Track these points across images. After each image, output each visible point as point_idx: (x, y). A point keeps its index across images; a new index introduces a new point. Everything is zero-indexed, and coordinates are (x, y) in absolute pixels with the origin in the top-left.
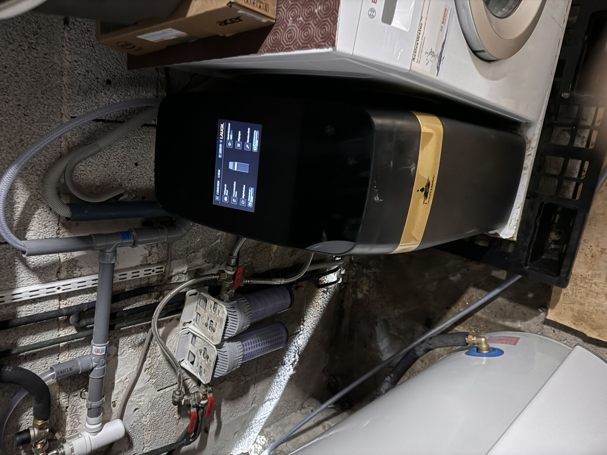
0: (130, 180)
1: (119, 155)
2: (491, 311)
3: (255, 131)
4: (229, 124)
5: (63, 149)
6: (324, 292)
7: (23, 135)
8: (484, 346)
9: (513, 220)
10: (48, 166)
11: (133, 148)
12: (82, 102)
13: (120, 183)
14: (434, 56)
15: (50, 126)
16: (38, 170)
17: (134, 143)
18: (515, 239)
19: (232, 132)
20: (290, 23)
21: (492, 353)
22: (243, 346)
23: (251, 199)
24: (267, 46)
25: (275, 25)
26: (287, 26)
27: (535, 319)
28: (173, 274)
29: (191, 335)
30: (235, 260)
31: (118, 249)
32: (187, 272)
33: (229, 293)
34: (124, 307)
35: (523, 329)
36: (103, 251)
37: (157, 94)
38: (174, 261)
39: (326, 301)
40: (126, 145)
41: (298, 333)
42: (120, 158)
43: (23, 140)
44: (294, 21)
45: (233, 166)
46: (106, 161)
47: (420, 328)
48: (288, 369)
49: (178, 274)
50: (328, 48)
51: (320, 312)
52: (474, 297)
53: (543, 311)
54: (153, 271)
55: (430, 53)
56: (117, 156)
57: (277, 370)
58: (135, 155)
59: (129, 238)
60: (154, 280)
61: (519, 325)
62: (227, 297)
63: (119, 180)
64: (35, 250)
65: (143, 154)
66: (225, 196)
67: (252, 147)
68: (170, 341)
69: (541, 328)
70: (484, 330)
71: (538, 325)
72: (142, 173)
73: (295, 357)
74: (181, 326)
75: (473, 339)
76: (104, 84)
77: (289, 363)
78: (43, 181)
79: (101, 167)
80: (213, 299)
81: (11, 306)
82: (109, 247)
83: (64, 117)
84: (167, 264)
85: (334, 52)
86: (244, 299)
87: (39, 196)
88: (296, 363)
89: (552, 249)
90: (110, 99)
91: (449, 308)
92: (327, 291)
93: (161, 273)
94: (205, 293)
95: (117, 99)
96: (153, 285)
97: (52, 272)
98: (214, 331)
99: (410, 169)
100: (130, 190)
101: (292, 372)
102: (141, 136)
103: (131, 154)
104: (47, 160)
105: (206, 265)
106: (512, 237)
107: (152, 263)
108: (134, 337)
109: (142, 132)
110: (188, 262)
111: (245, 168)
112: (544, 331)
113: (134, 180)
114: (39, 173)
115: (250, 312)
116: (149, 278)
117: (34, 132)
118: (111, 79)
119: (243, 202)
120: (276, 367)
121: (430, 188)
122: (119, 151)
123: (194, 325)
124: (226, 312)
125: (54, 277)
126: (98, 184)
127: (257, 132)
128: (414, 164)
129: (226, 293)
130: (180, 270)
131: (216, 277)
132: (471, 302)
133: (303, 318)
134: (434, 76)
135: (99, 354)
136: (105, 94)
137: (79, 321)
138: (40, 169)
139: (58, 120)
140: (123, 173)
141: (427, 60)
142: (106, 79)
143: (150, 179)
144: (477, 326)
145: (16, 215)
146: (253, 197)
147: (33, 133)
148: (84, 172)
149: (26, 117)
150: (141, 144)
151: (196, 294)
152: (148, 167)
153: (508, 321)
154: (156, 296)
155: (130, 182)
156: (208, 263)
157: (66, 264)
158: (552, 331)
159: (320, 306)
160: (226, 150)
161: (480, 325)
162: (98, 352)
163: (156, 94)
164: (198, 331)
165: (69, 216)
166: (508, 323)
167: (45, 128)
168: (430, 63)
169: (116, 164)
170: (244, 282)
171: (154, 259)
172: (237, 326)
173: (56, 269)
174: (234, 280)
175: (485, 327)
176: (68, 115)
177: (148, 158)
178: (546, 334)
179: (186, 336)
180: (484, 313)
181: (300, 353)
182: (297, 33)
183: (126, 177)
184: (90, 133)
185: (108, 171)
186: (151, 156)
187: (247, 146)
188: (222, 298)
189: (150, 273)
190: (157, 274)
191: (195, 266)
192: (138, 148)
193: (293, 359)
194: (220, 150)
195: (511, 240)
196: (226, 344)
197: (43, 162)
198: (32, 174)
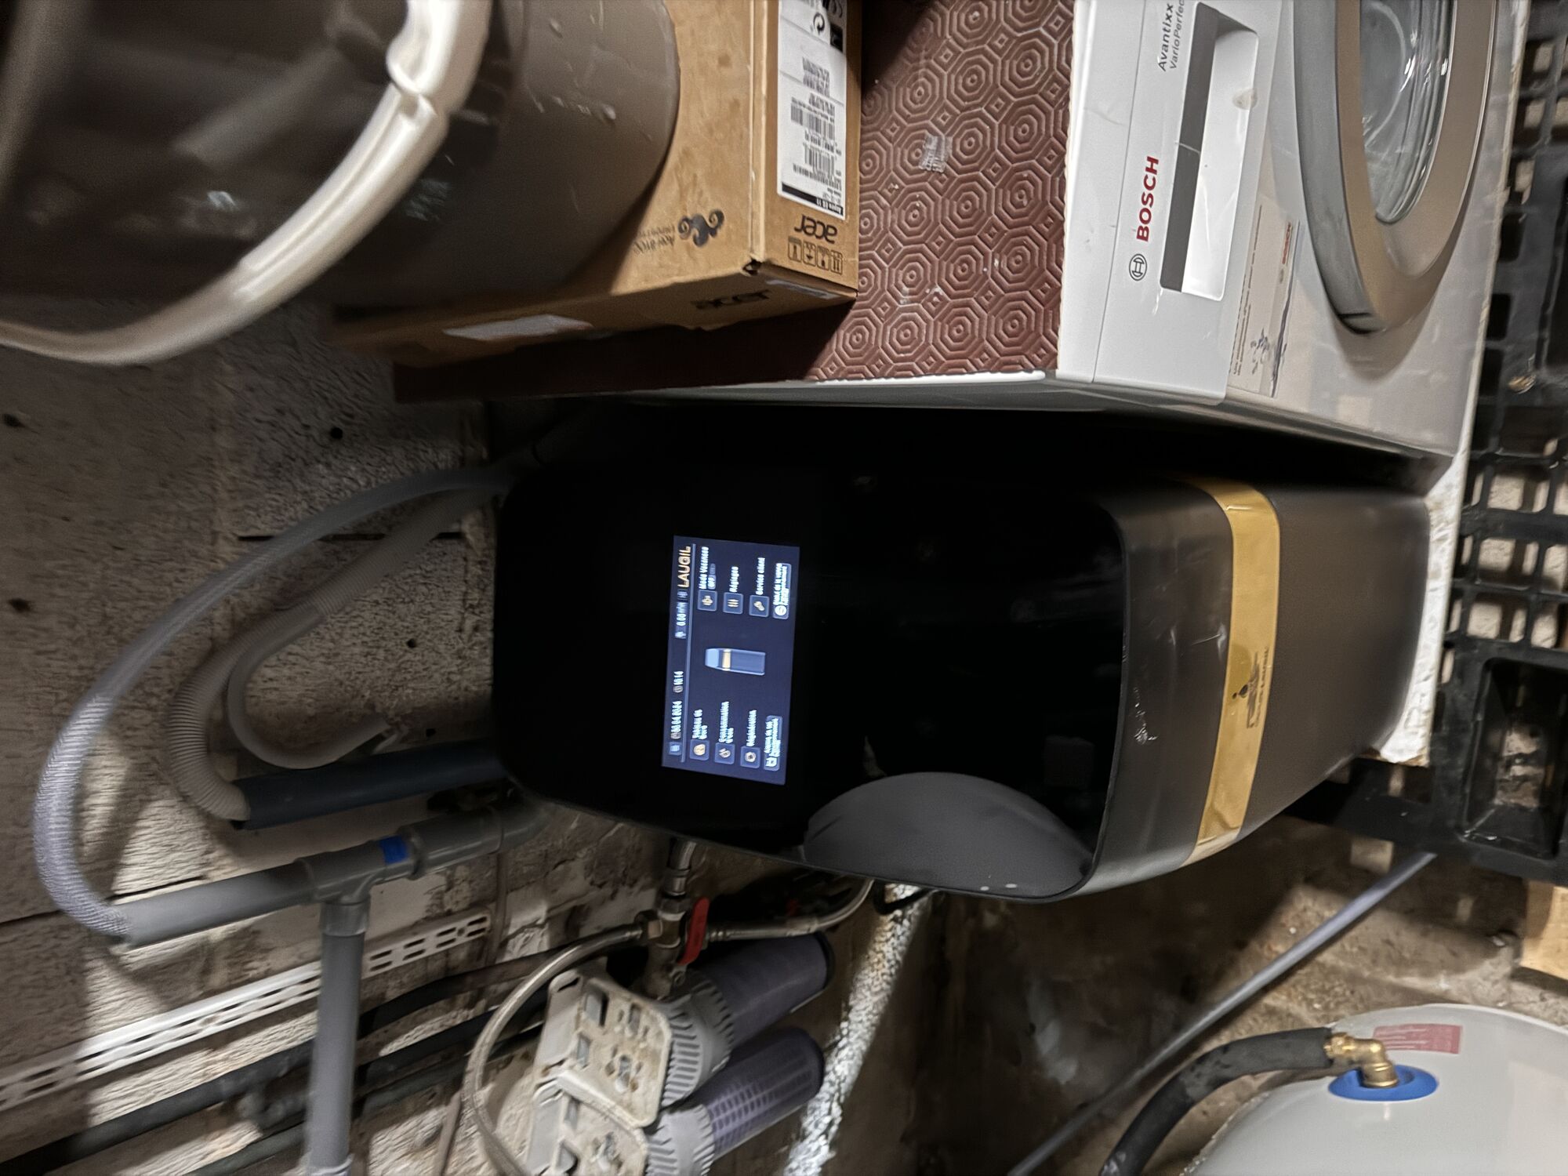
0: (397, 688)
1: (367, 624)
2: (1360, 948)
3: (779, 565)
4: (705, 550)
5: (218, 628)
6: (895, 920)
7: (110, 604)
8: (1380, 1067)
9: (1415, 713)
10: (178, 680)
11: (403, 602)
12: (267, 496)
13: (369, 700)
14: (1266, 348)
15: (183, 570)
16: (152, 695)
17: (406, 588)
18: (1424, 762)
19: (713, 570)
20: (904, 301)
21: (1403, 1087)
22: (712, 1117)
23: (774, 747)
24: (834, 359)
25: (857, 303)
26: (894, 307)
27: (1487, 966)
28: (511, 931)
29: (564, 1102)
30: (684, 879)
31: (374, 891)
32: (548, 919)
33: (671, 975)
34: (382, 1045)
35: (1454, 994)
36: (332, 906)
37: (462, 451)
38: (512, 895)
39: (901, 944)
40: (386, 595)
41: (836, 1044)
42: (368, 633)
43: (111, 618)
44: (917, 294)
45: (722, 659)
46: (331, 645)
47: (1169, 1005)
48: (814, 1147)
49: (522, 930)
50: (1030, 371)
51: (889, 979)
52: (1309, 914)
53: (1507, 944)
54: (461, 932)
55: (1260, 341)
56: (362, 629)
57: (787, 1154)
58: (409, 619)
59: (402, 855)
60: (462, 955)
61: (1441, 983)
62: (664, 986)
63: (367, 694)
64: (149, 931)
65: (429, 613)
66: (698, 742)
67: (772, 607)
68: (508, 1120)
69: (1504, 990)
70: (1347, 1001)
71: (1496, 982)
72: (427, 665)
73: (830, 1110)
74: (534, 1076)
75: (1346, 1048)
76: (326, 440)
77: (818, 1132)
78: (167, 722)
79: (318, 665)
80: (626, 994)
81: (74, 1093)
82: (350, 887)
83: (221, 541)
84: (497, 909)
85: (1051, 381)
86: (707, 986)
87: (154, 767)
88: (834, 1129)
89: (1515, 778)
90: (340, 477)
91: (1241, 945)
92: (903, 917)
93: (481, 935)
94: (603, 978)
95: (358, 477)
96: (459, 971)
97: (188, 974)
98: (634, 1087)
99: (1216, 640)
100: (397, 715)
101: (825, 1153)
102: (423, 566)
103: (399, 617)
104: (175, 664)
105: (595, 893)
106: (1419, 757)
107: (455, 908)
108: (412, 1123)
109: (426, 557)
110: (548, 890)
111: (755, 664)
112: (1513, 1000)
113: (408, 688)
114: (154, 702)
115: (727, 1021)
116: (447, 953)
117: (140, 591)
118: (342, 426)
119: (750, 757)
120: (785, 1148)
121: (1260, 683)
122: (367, 615)
123: (571, 1068)
124: (667, 1035)
125: (193, 987)
126: (311, 711)
127: (785, 568)
128: (1222, 629)
129: (663, 977)
130: (527, 917)
131: (635, 933)
132: (1302, 925)
133: (847, 1002)
134: (1265, 399)
136: (328, 465)
137: (265, 1108)
138: (156, 690)
139: (204, 551)
140: (378, 673)
141: (1254, 361)
142: (328, 428)
143: (448, 679)
144: (1327, 992)
145: (90, 827)
146: (779, 742)
147: (136, 594)
148: (274, 684)
149: (118, 552)
150: (424, 589)
151: (574, 983)
152: (442, 648)
153: (1411, 975)
154: (468, 1000)
155: (395, 694)
156: (600, 886)
157: (228, 945)
158: (1537, 998)
159: (889, 961)
160: (698, 617)
161: (1333, 988)
163: (460, 453)
164: (585, 1086)
165: (240, 817)
166: (1413, 981)
167: (169, 576)
168: (1260, 366)
169: (357, 650)
170: (707, 938)
171: (459, 897)
172: (699, 1067)
173: (199, 965)
174: (681, 935)
175: (1348, 993)
176: (230, 536)
177: (443, 624)
178: (1521, 1006)
179: (549, 1105)
180: (1343, 954)
181: (842, 1099)
182: (928, 330)
183: (386, 682)
184: (289, 576)
185: (337, 673)
186: (450, 618)
187: (758, 604)
188: (650, 989)
189: (452, 941)
190: (472, 938)
191: (568, 901)
192: (417, 599)
193: (827, 1120)
194: (681, 618)
195: (1415, 764)
196: (667, 1119)
197: (165, 671)
198: (134, 708)
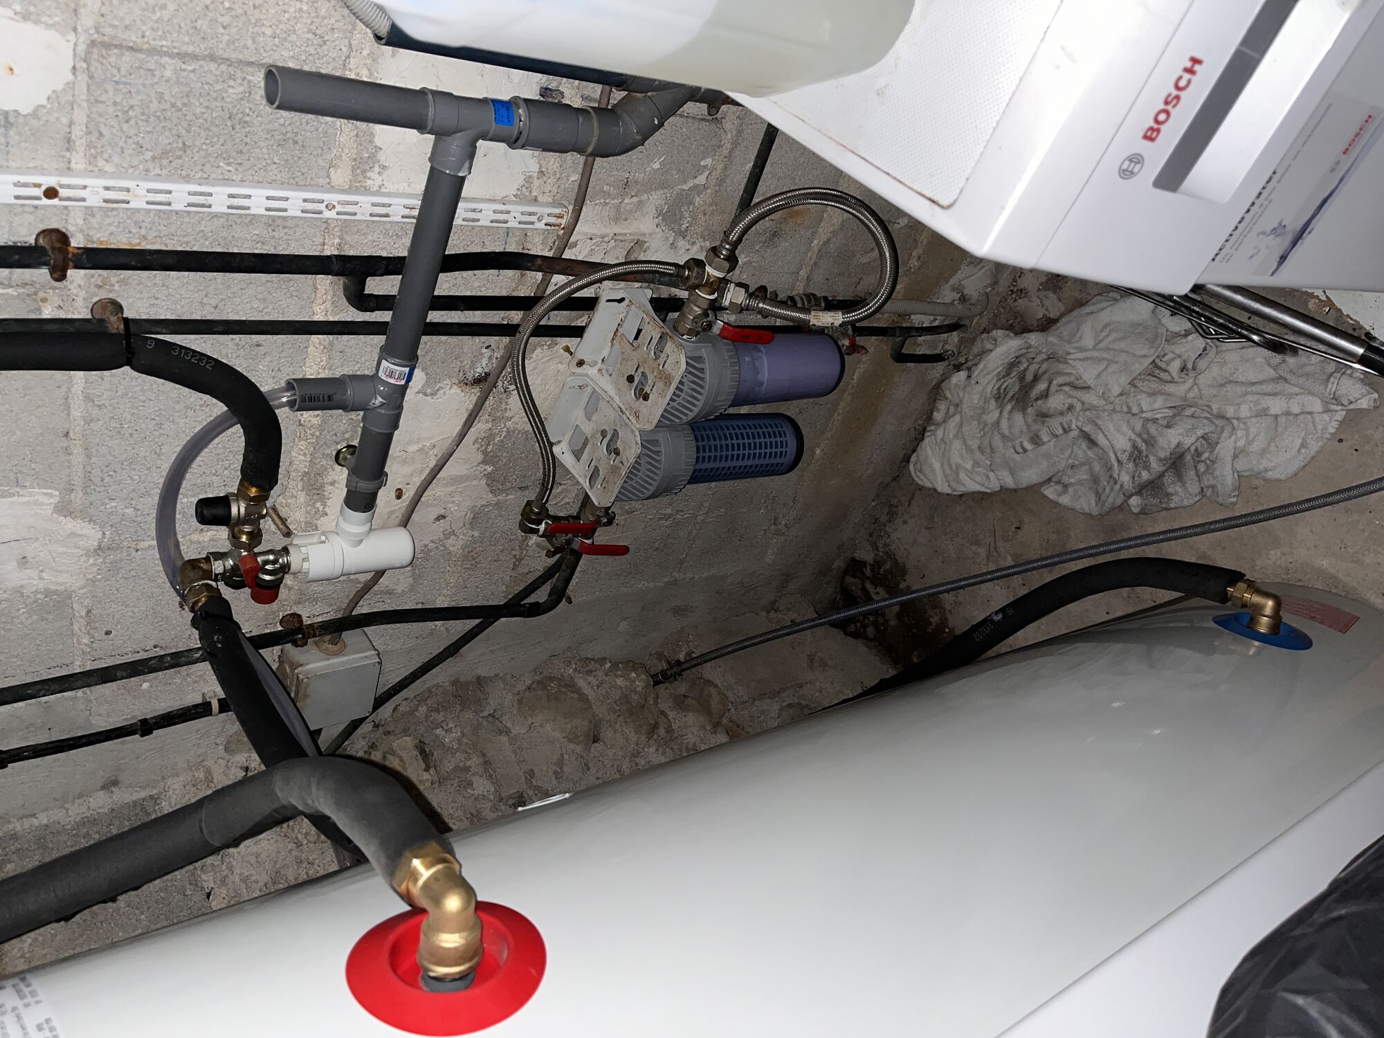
29: (589, 394)
49: (591, 240)
54: (541, 218)
59: (509, 122)
60: (537, 240)
75: (1245, 594)
80: (660, 324)
93: (556, 228)
98: (645, 400)
107: (540, 197)
110: (621, 217)
116: (527, 233)
123: (600, 371)
124: (683, 366)
125: (322, 174)
130: (597, 231)
135: (392, 381)
137: (361, 295)
151: (621, 301)
162: (391, 377)
164: (606, 387)
165: (381, 31)
171: (546, 189)
173: (329, 157)
179: (576, 392)
189: (532, 223)
190: (548, 228)
191: (633, 233)
